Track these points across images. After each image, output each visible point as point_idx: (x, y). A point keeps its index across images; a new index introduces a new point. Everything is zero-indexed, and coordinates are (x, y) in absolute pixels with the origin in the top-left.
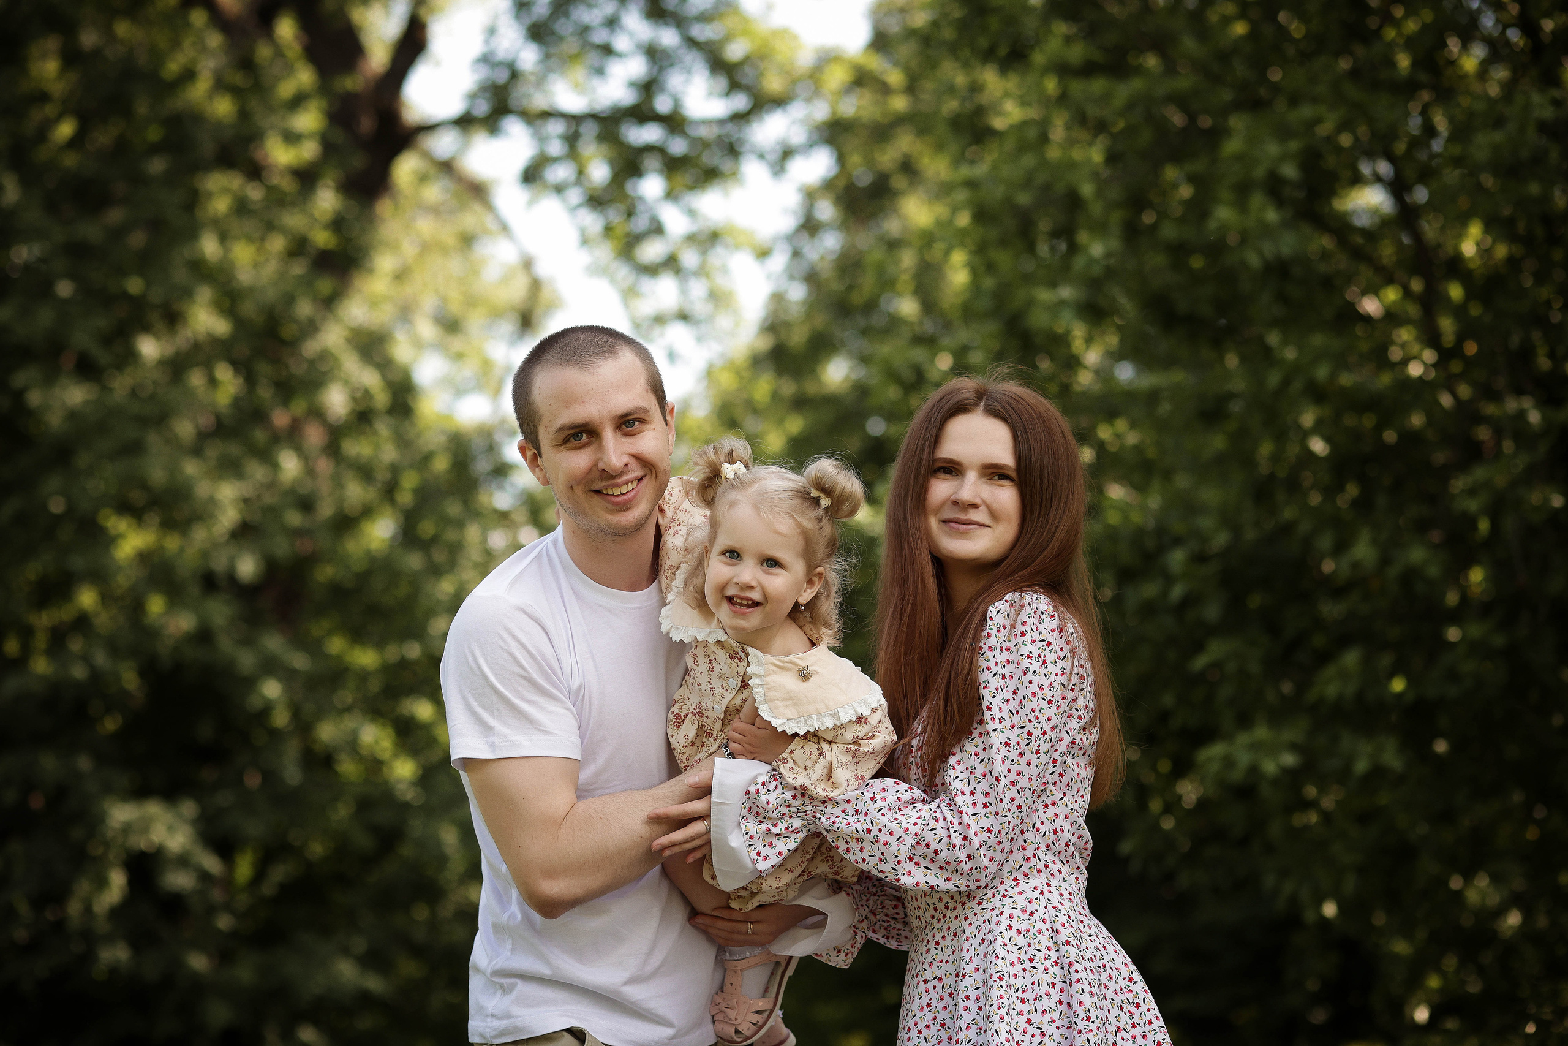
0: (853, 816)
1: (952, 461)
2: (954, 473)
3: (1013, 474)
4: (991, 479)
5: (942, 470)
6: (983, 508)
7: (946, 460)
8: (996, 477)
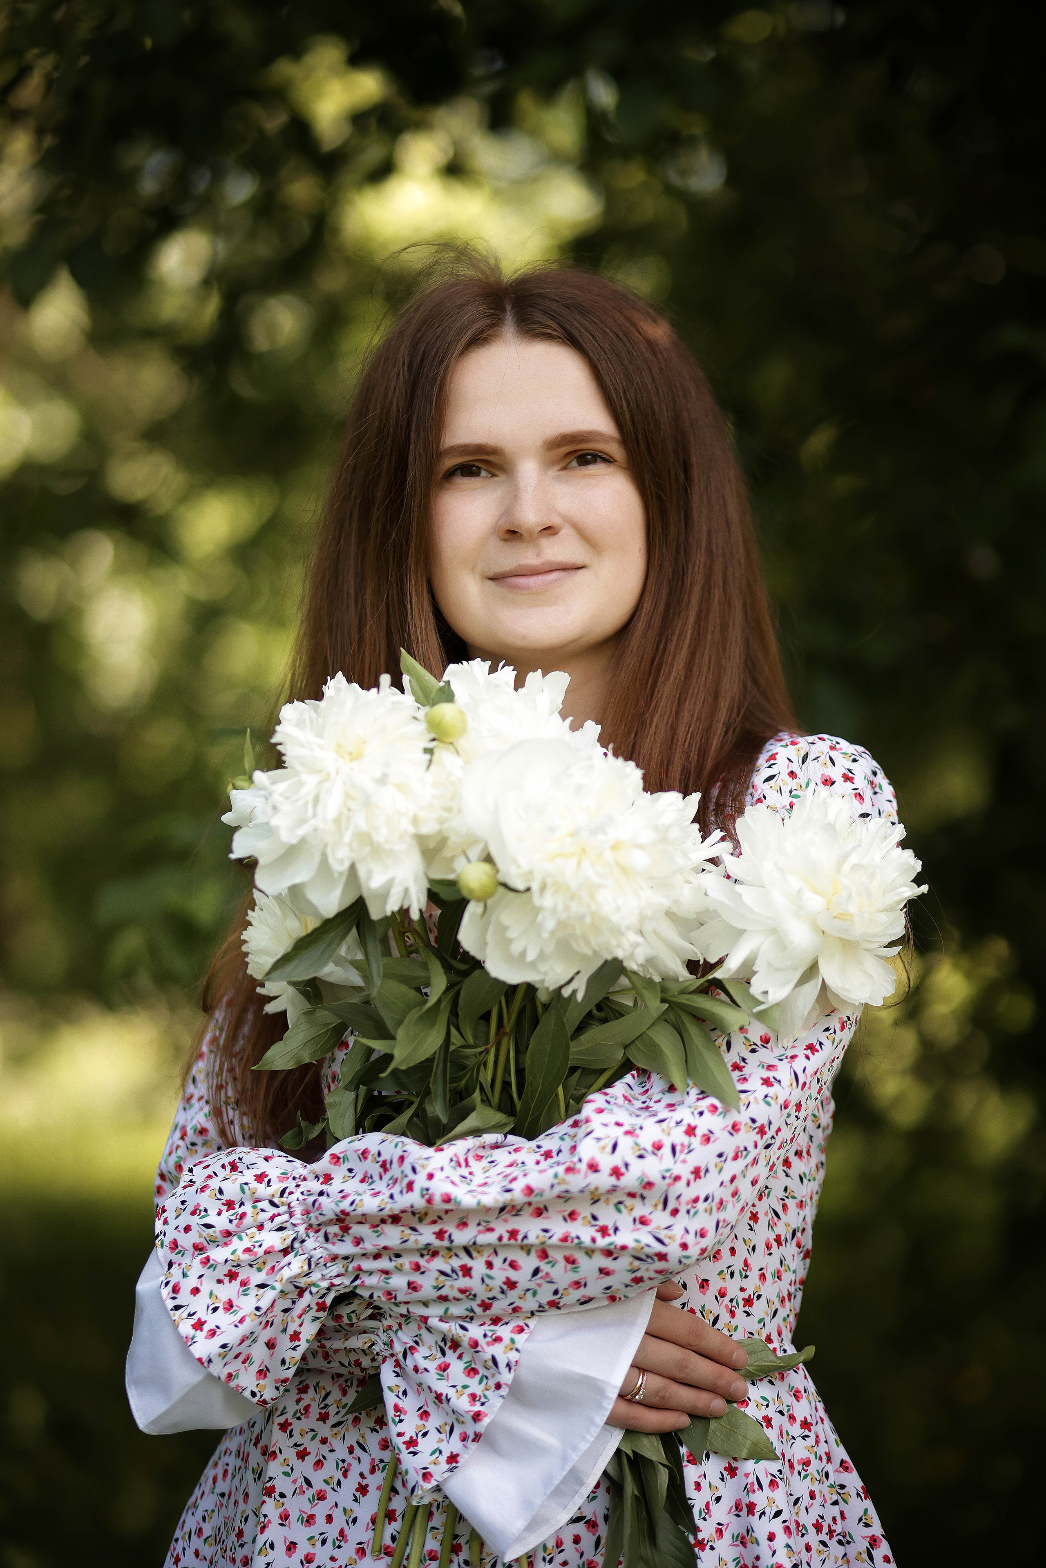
0: (381, 1178)
1: (480, 449)
2: (483, 473)
3: (615, 450)
4: (564, 468)
5: (459, 472)
6: (566, 532)
7: (465, 449)
8: (574, 463)
